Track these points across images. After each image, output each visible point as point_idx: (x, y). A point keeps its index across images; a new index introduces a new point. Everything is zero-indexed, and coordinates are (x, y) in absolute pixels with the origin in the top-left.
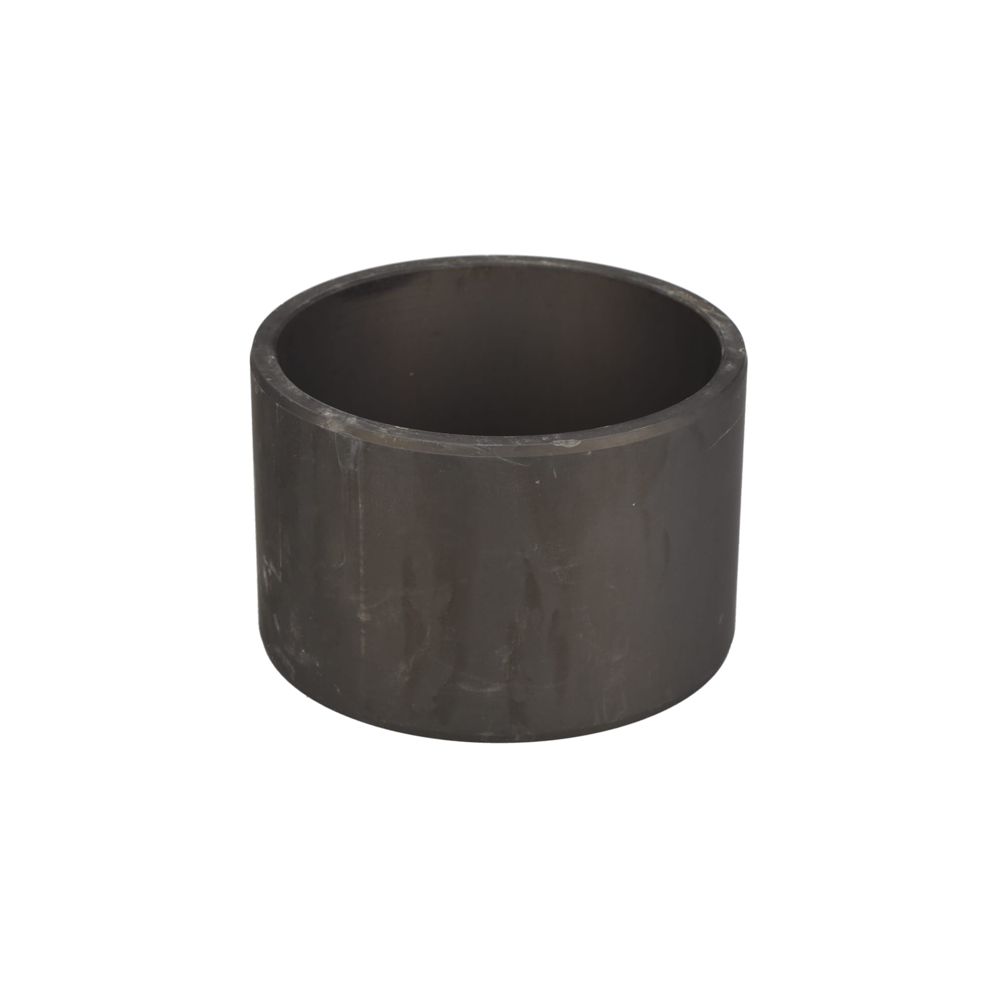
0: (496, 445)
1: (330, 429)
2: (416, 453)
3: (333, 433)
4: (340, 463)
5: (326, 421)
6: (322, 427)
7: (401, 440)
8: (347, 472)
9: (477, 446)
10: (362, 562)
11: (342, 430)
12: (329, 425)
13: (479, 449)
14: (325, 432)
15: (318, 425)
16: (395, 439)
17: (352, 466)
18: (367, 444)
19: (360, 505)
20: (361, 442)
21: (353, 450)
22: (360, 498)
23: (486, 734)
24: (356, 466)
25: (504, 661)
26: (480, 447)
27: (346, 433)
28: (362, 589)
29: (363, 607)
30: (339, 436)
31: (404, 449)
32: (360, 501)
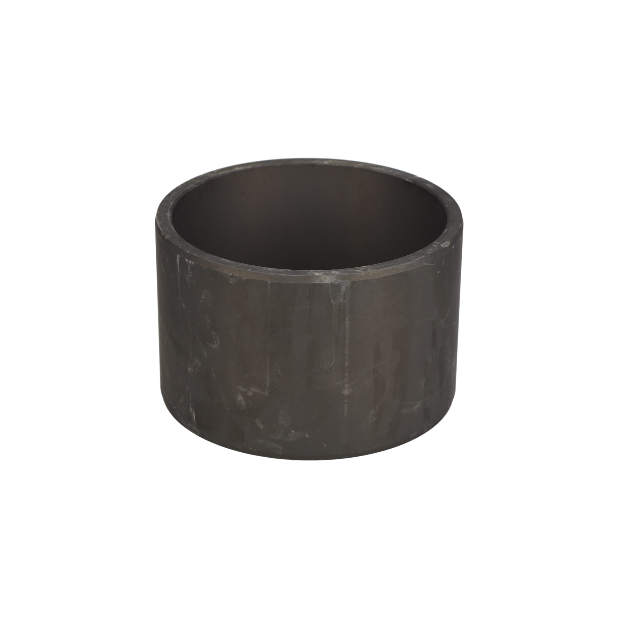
0: (422, 257)
1: (325, 282)
2: (384, 277)
3: (327, 284)
4: (332, 301)
5: (320, 279)
6: (318, 283)
7: (375, 272)
8: (338, 305)
9: (414, 261)
10: (347, 357)
11: (335, 280)
12: (324, 280)
13: (415, 262)
14: (320, 285)
15: (314, 283)
16: (371, 273)
17: (342, 300)
18: (354, 283)
19: (347, 323)
20: (349, 282)
21: (343, 289)
22: (347, 318)
23: (414, 435)
24: (345, 299)
25: (423, 386)
26: (416, 261)
27: (337, 281)
28: (346, 374)
29: (346, 386)
30: (332, 284)
31: (378, 277)
32: (347, 320)
